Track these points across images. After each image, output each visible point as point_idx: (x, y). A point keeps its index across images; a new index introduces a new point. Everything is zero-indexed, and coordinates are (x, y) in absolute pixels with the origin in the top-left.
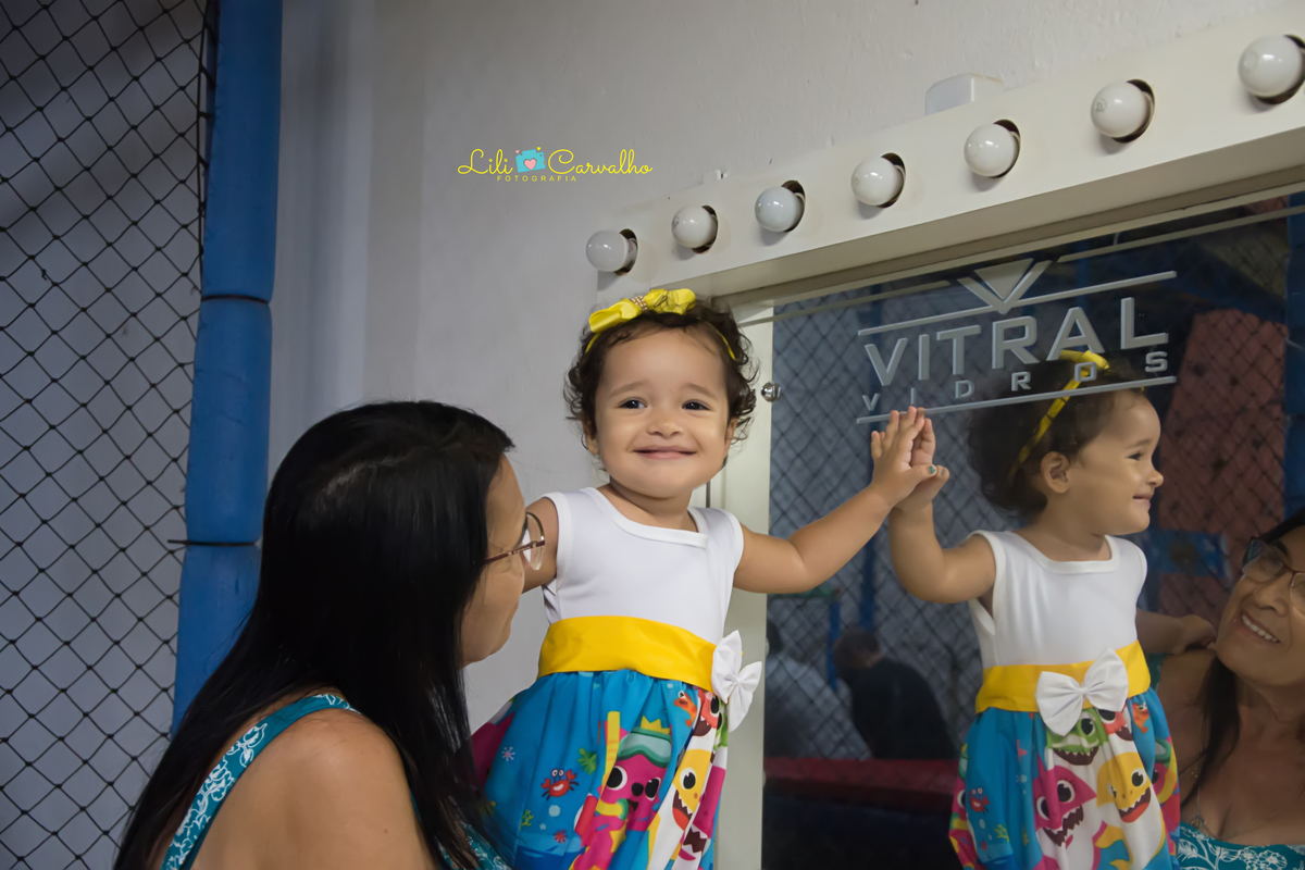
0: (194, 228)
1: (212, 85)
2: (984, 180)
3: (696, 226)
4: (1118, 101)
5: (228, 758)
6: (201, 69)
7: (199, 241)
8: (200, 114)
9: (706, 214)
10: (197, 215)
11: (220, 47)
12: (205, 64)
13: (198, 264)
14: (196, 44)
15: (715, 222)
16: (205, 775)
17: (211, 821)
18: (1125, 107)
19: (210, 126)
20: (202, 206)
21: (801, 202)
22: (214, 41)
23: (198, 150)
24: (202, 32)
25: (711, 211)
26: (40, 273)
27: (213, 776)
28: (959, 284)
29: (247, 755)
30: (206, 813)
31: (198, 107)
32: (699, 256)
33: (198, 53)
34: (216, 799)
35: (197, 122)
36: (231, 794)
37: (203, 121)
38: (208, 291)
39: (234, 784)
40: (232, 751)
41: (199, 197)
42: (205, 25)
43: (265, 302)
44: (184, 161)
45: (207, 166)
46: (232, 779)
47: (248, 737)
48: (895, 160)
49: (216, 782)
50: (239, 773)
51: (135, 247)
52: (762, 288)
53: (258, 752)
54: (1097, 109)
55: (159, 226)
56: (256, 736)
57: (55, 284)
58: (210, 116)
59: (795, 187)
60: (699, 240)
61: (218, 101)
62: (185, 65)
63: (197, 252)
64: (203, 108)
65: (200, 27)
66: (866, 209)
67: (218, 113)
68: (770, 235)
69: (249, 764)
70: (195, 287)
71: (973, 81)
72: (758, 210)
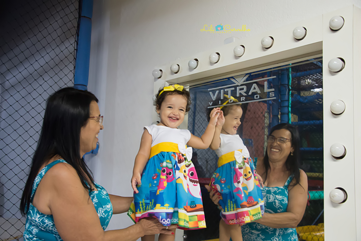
0: (73, 71)
1: (77, 44)
2: (237, 57)
3: (175, 68)
4: (267, 40)
5: (39, 174)
6: (75, 41)
7: (74, 74)
8: (75, 49)
9: (177, 66)
10: (73, 69)
11: (79, 37)
12: (76, 40)
13: (73, 78)
14: (75, 36)
15: (179, 68)
16: (35, 178)
17: (37, 188)
18: (268, 41)
19: (77, 52)
20: (75, 67)
21: (198, 63)
22: (78, 36)
23: (74, 56)
24: (76, 34)
25: (178, 65)
26: (43, 79)
27: (36, 178)
28: (230, 80)
29: (43, 174)
30: (36, 186)
31: (74, 48)
32: (176, 74)
33: (75, 38)
34: (38, 183)
35: (74, 51)
36: (41, 182)
37: (75, 51)
38: (75, 84)
39: (41, 180)
40: (40, 173)
41: (74, 65)
42: (77, 33)
43: (86, 86)
44: (71, 58)
45: (76, 59)
46: (41, 179)
47: (43, 170)
48: (218, 54)
49: (37, 180)
50: (42, 177)
51: (61, 75)
52: (188, 81)
53: (45, 173)
54: (262, 42)
55: (66, 71)
56: (45, 169)
57: (46, 81)
58: (77, 50)
59: (196, 60)
60: (176, 71)
61: (78, 47)
62: (72, 40)
63: (73, 76)
64: (75, 48)
65: (75, 33)
66: (212, 63)
67: (78, 49)
68: (191, 69)
69: (44, 175)
70: (73, 83)
71: (234, 38)
72: (189, 64)
